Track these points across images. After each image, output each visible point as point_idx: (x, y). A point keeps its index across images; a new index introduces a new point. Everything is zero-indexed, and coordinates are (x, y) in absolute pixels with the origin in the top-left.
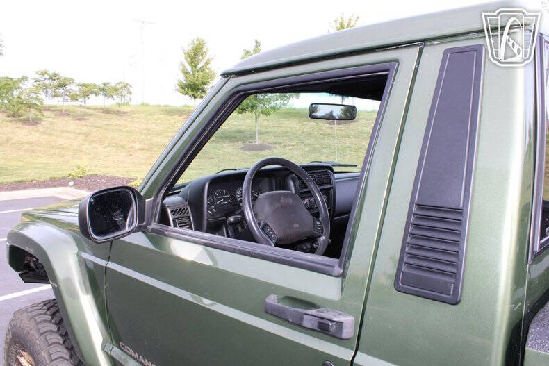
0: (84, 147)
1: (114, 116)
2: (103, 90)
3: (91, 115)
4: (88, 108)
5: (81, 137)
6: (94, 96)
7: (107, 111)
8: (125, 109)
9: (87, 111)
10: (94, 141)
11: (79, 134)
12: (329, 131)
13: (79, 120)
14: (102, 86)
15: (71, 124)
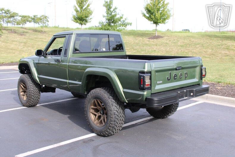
0: (25, 49)
1: (39, 34)
2: (34, 19)
3: (27, 32)
4: (25, 29)
5: (22, 44)
6: (29, 22)
7: (35, 31)
8: (45, 29)
9: (25, 30)
10: (29, 46)
11: (22, 42)
12: (147, 42)
13: (21, 35)
14: (33, 17)
15: (17, 38)
